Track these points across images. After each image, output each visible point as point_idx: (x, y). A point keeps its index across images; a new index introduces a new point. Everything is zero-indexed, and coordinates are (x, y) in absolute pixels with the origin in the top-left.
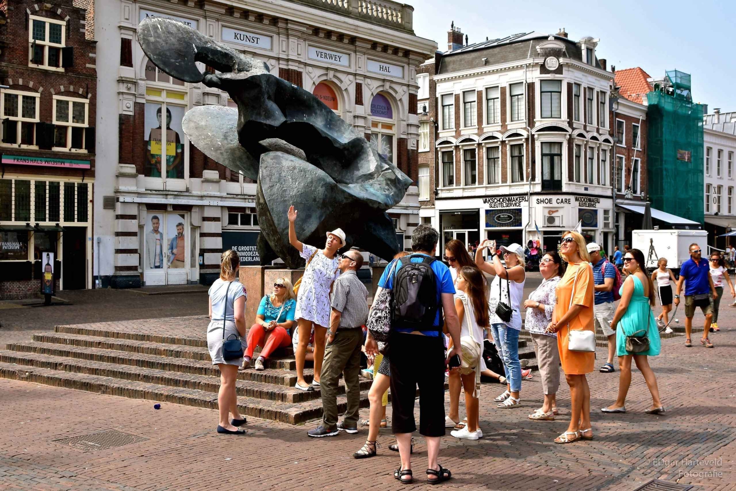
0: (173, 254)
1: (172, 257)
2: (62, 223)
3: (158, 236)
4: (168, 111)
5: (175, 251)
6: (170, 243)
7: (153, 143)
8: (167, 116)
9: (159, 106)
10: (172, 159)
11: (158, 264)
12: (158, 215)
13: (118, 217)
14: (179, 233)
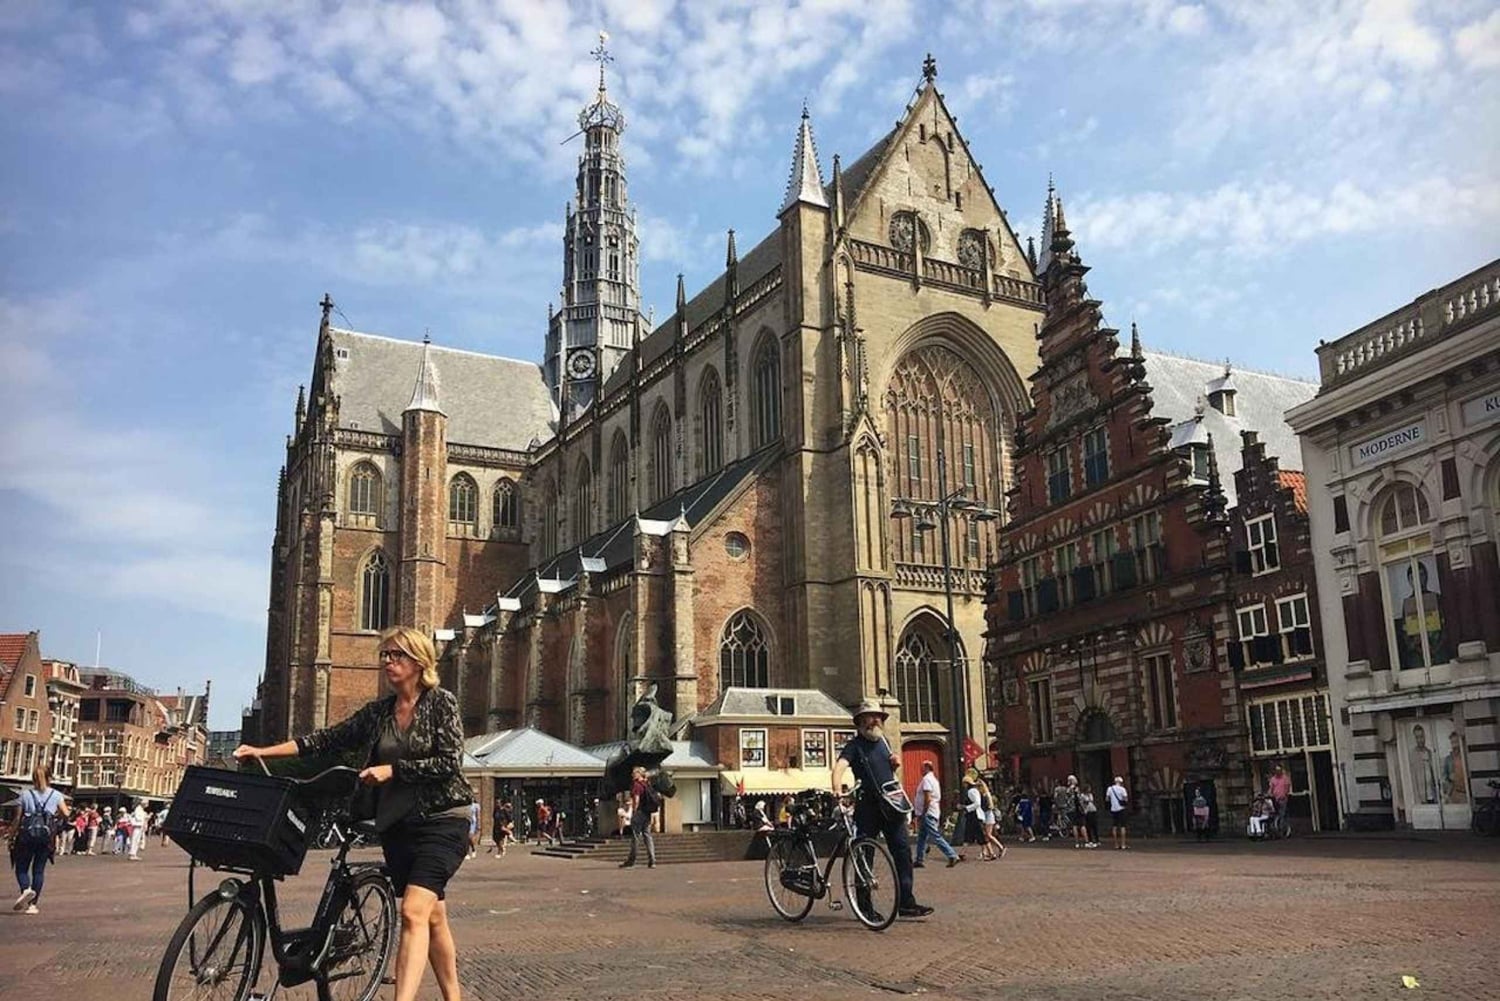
0: (1450, 781)
1: (1450, 787)
2: (1307, 749)
3: (1425, 756)
4: (1421, 566)
5: (1452, 777)
6: (1443, 764)
7: (1408, 619)
8: (1421, 575)
9: (1407, 566)
10: (1437, 637)
11: (1430, 798)
12: (1421, 724)
13: (1356, 733)
14: (1454, 749)
